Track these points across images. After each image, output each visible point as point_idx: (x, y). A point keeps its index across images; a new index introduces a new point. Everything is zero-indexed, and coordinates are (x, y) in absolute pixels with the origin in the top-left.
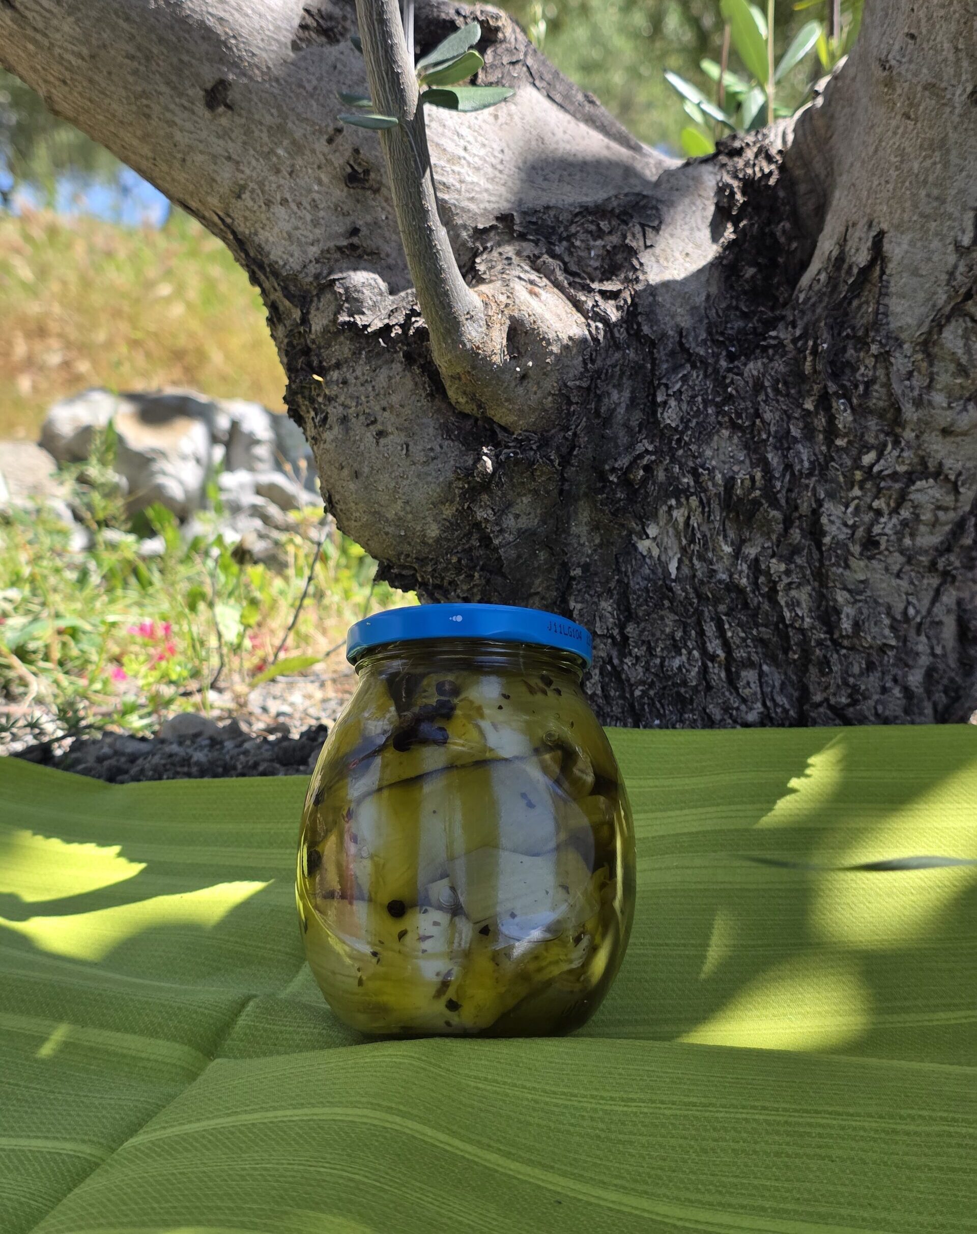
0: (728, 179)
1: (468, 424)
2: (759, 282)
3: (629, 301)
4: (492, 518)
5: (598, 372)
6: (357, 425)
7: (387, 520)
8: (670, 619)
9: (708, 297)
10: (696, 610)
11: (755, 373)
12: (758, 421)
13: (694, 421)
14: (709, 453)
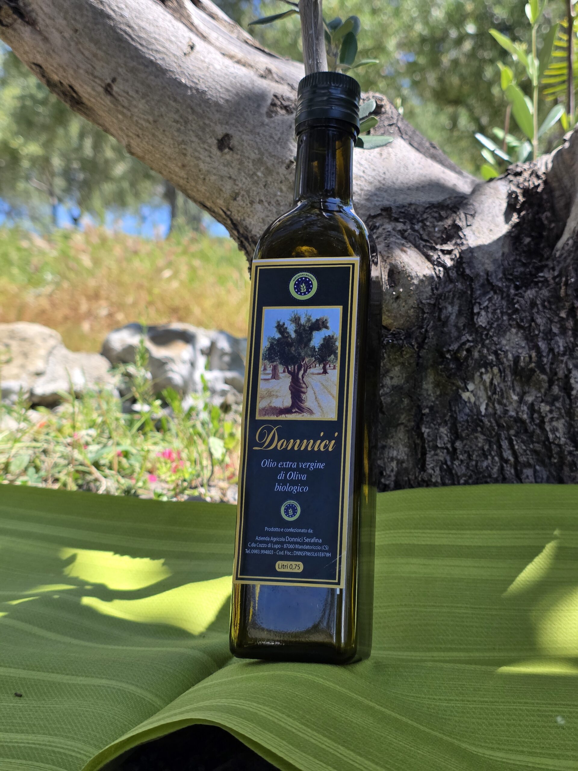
0: (514, 188)
2: (532, 246)
3: (458, 256)
5: (440, 295)
8: (481, 438)
9: (503, 254)
10: (497, 433)
11: (531, 296)
12: (533, 324)
13: (496, 324)
14: (504, 342)
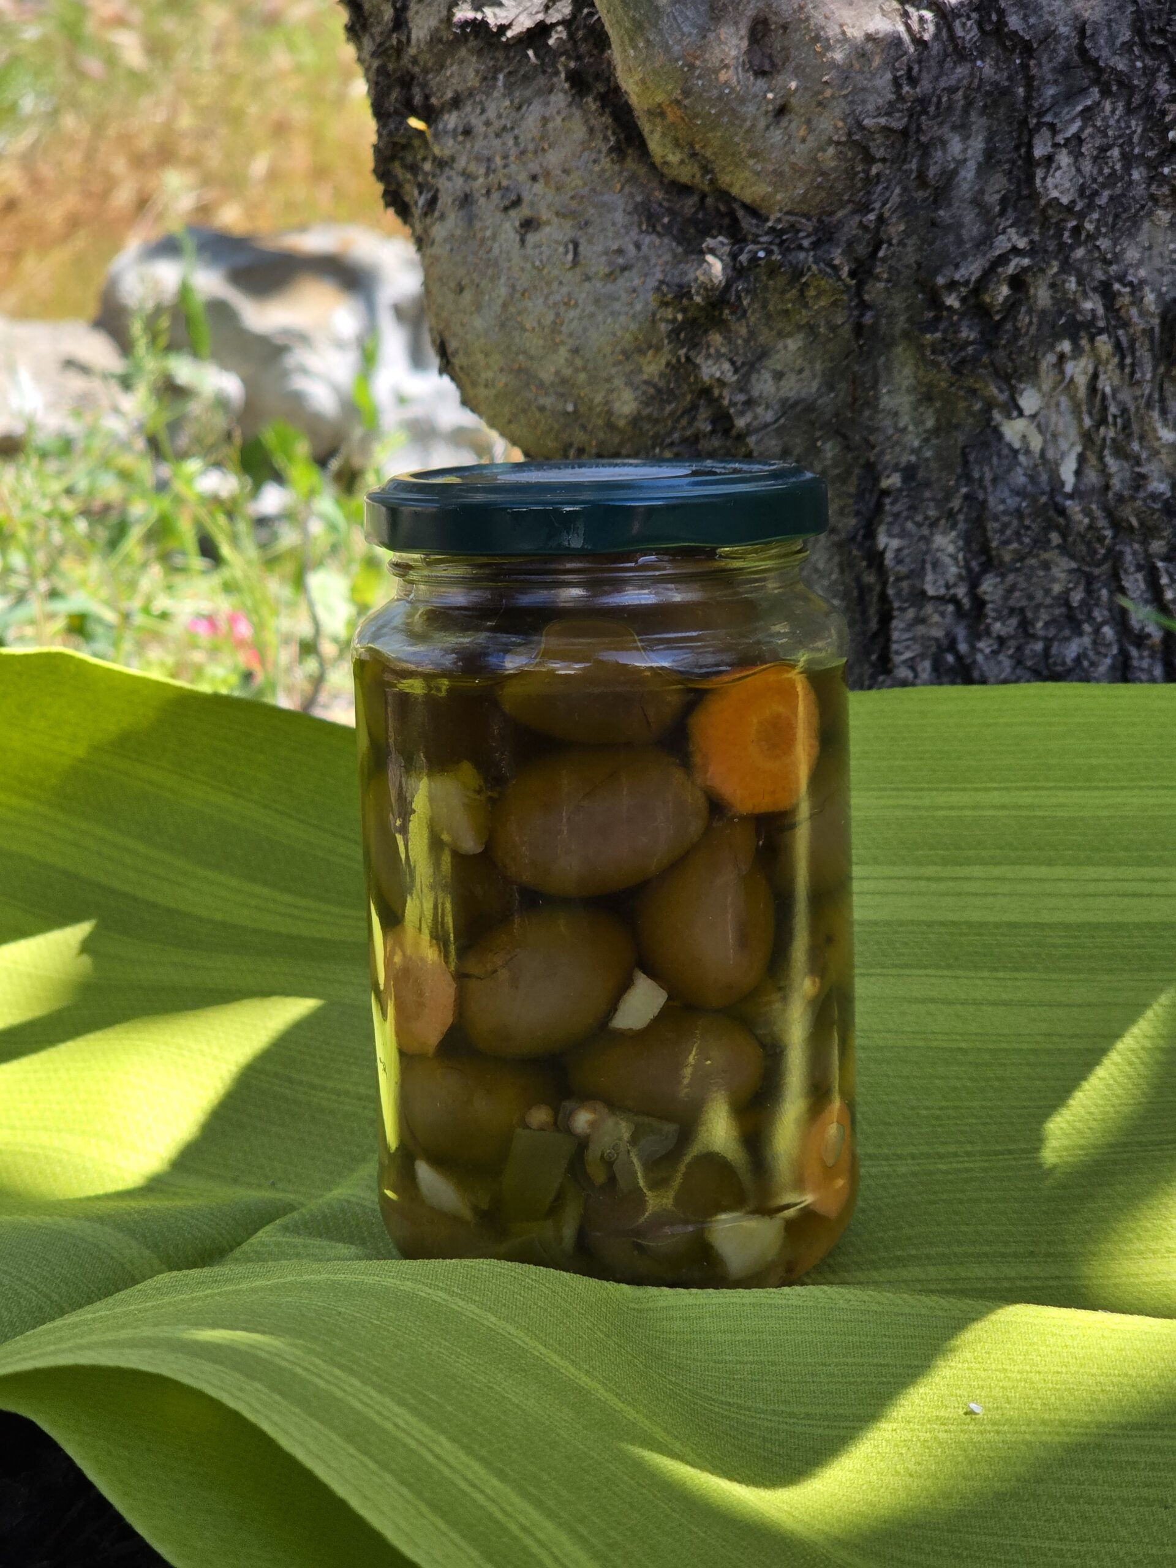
1: (689, 204)
4: (731, 377)
6: (487, 209)
7: (541, 385)
8: (1062, 568)
10: (1110, 550)
13: (1106, 193)
14: (1132, 254)
